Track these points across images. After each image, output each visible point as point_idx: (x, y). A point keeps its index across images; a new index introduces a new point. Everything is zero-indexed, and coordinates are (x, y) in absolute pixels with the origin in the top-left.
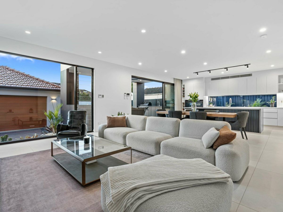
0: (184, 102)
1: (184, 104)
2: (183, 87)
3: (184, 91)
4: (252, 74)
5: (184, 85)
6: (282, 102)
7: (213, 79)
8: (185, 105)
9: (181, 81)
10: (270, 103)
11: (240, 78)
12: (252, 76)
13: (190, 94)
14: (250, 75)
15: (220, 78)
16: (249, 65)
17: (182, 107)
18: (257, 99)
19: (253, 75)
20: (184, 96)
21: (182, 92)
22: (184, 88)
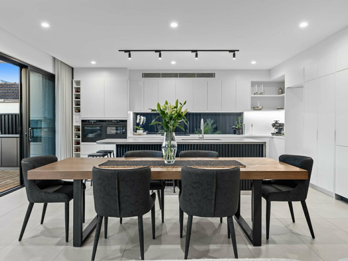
0: (80, 124)
1: (78, 129)
2: (75, 86)
3: (78, 97)
4: (214, 74)
5: (78, 83)
6: (252, 127)
7: (146, 75)
8: (81, 132)
9: (71, 70)
10: (237, 128)
11: (196, 78)
12: (214, 77)
13: (159, 105)
14: (211, 75)
15: (159, 74)
16: (236, 52)
17: (74, 139)
18: (208, 120)
19: (216, 75)
20: (78, 110)
21: (74, 99)
22: (79, 88)
